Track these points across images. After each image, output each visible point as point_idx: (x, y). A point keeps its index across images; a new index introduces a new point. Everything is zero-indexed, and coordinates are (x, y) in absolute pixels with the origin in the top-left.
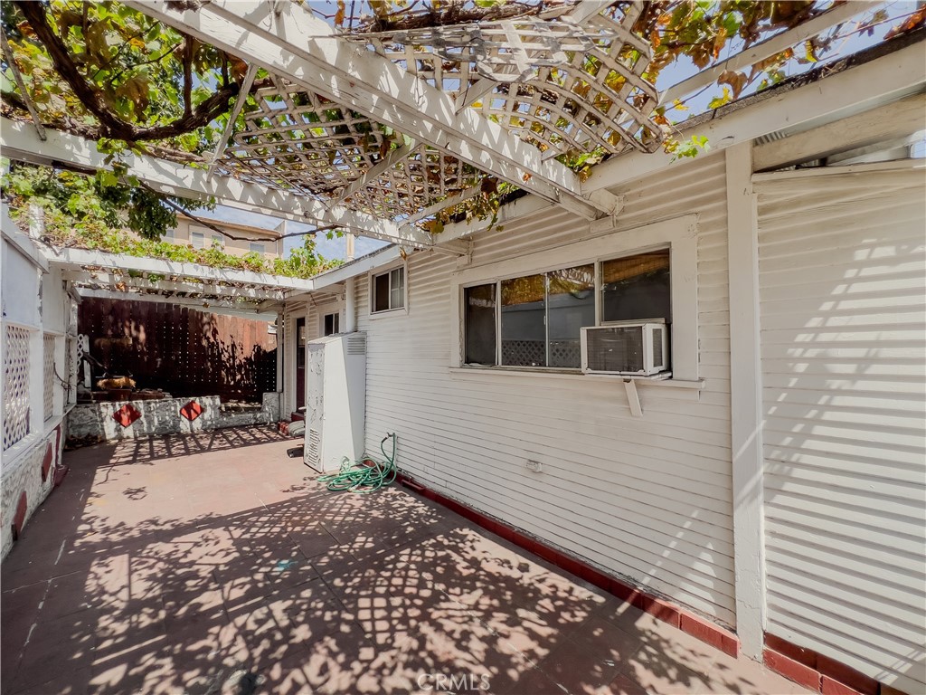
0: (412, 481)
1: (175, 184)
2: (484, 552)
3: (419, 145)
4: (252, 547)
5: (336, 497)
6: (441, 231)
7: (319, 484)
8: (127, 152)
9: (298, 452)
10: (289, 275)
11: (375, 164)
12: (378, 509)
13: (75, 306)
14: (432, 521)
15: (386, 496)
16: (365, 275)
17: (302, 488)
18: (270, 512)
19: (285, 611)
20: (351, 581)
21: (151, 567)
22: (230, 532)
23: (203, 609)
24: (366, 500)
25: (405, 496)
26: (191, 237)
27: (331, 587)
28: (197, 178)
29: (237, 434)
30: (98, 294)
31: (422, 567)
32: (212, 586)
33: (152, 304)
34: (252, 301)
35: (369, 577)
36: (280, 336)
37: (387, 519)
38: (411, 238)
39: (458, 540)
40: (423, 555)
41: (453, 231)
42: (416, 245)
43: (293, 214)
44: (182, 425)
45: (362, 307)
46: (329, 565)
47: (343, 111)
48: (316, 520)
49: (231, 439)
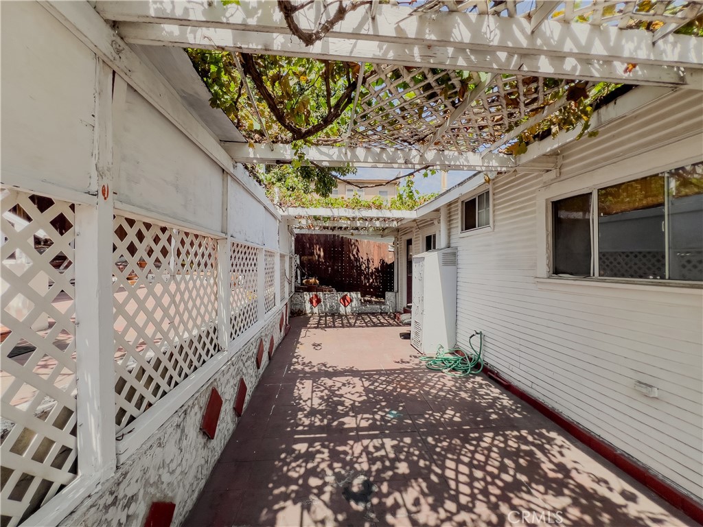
0: (497, 375)
1: (328, 159)
2: (575, 462)
3: (495, 77)
4: (375, 396)
5: (433, 374)
6: (524, 151)
7: (420, 362)
8: (304, 146)
9: (406, 336)
10: (400, 209)
11: (456, 108)
12: (466, 392)
13: (293, 239)
14: (516, 415)
15: (473, 382)
16: (456, 201)
17: (408, 362)
18: (387, 374)
19: (392, 447)
20: (441, 442)
21: (322, 391)
22: (362, 381)
23: (346, 426)
24: (457, 382)
25: (491, 387)
26: (347, 192)
27: (425, 442)
28: (340, 152)
29: (370, 318)
30: (303, 232)
31: (504, 453)
32: (351, 414)
33: (326, 235)
34: (377, 229)
35: (455, 445)
36: (397, 253)
37: (473, 402)
38: (494, 163)
39: (544, 441)
40: (505, 442)
41: (538, 149)
42: (499, 169)
43: (397, 163)
44: (341, 309)
45: (454, 227)
46: (424, 425)
47: (426, 72)
48: (417, 388)
49: (366, 321)
